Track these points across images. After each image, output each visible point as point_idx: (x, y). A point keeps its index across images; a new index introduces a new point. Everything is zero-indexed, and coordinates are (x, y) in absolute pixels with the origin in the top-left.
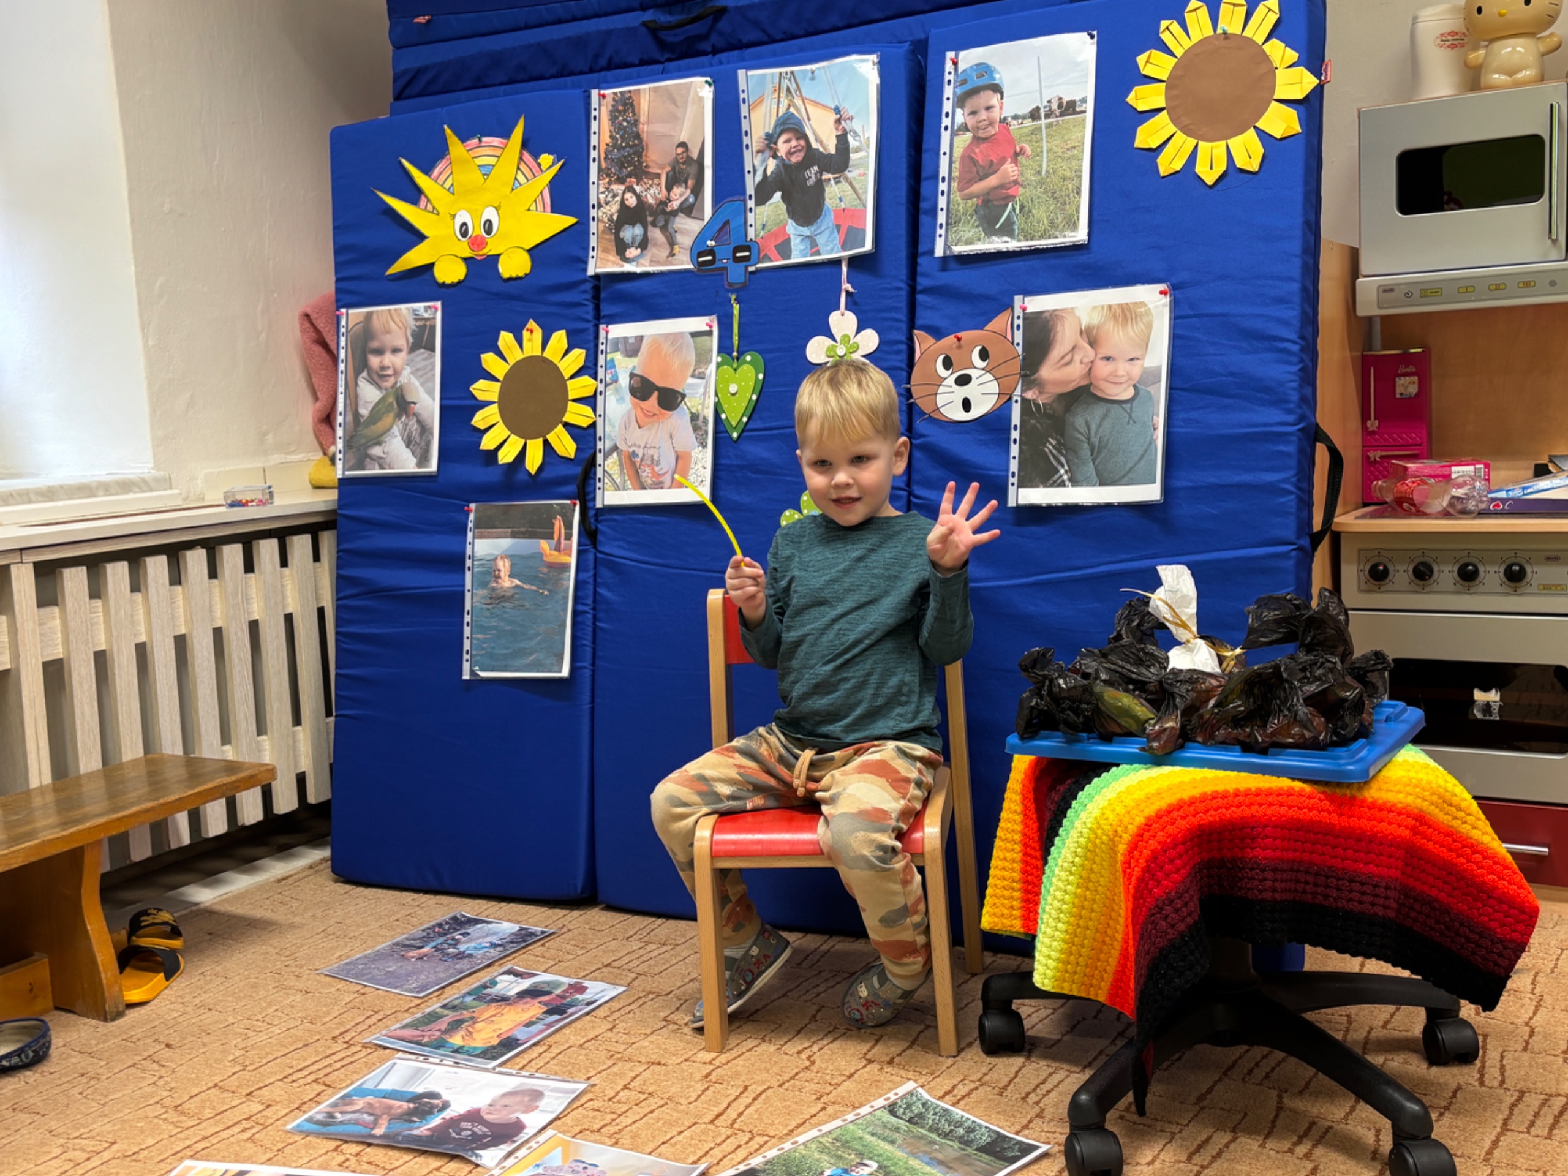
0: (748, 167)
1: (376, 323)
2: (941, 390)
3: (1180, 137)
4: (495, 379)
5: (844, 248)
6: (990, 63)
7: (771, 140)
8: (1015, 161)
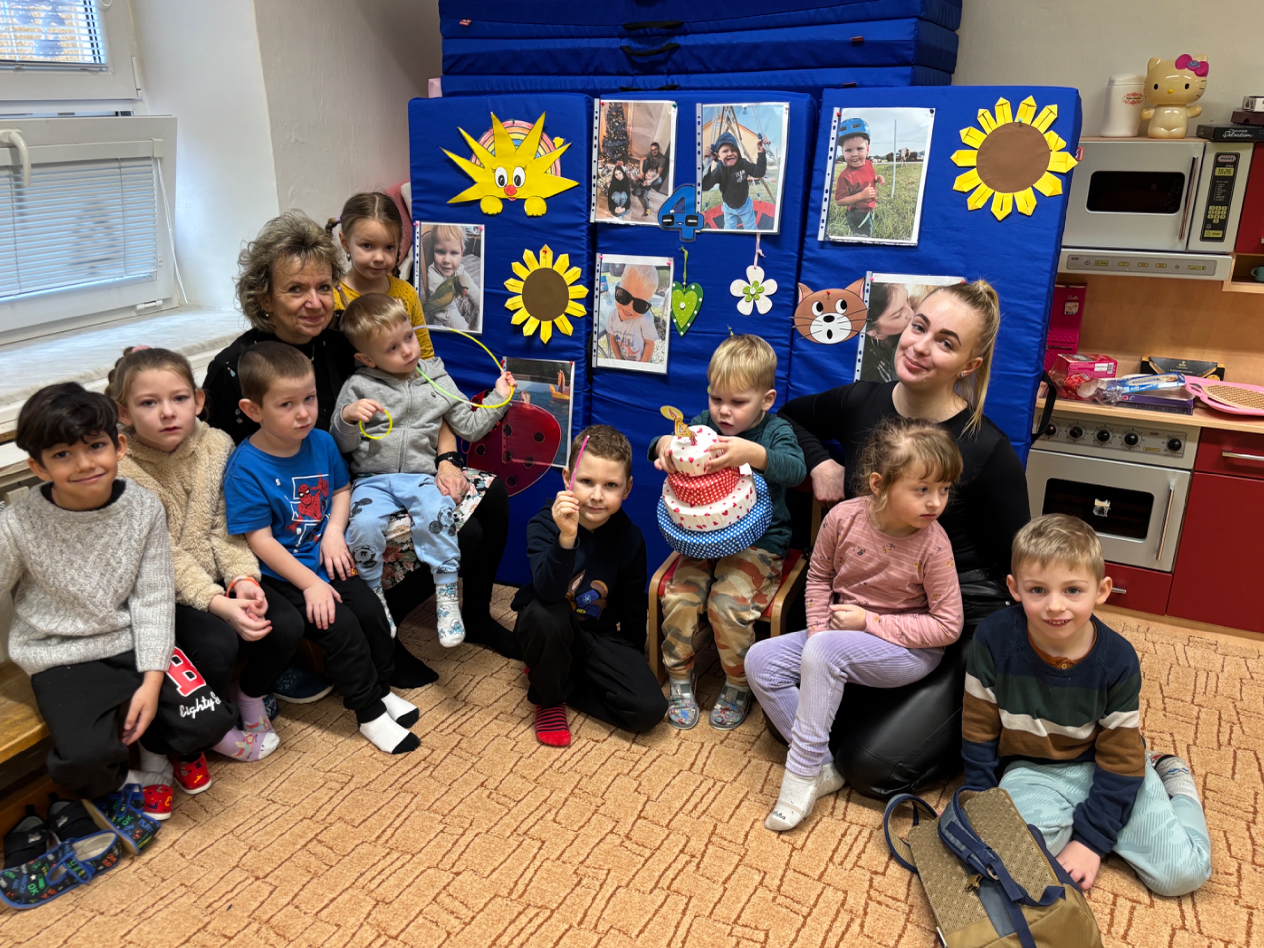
0: (699, 165)
1: (441, 233)
2: (814, 323)
3: (983, 187)
4: (521, 280)
5: (759, 227)
6: (863, 119)
7: (715, 149)
8: (874, 185)
